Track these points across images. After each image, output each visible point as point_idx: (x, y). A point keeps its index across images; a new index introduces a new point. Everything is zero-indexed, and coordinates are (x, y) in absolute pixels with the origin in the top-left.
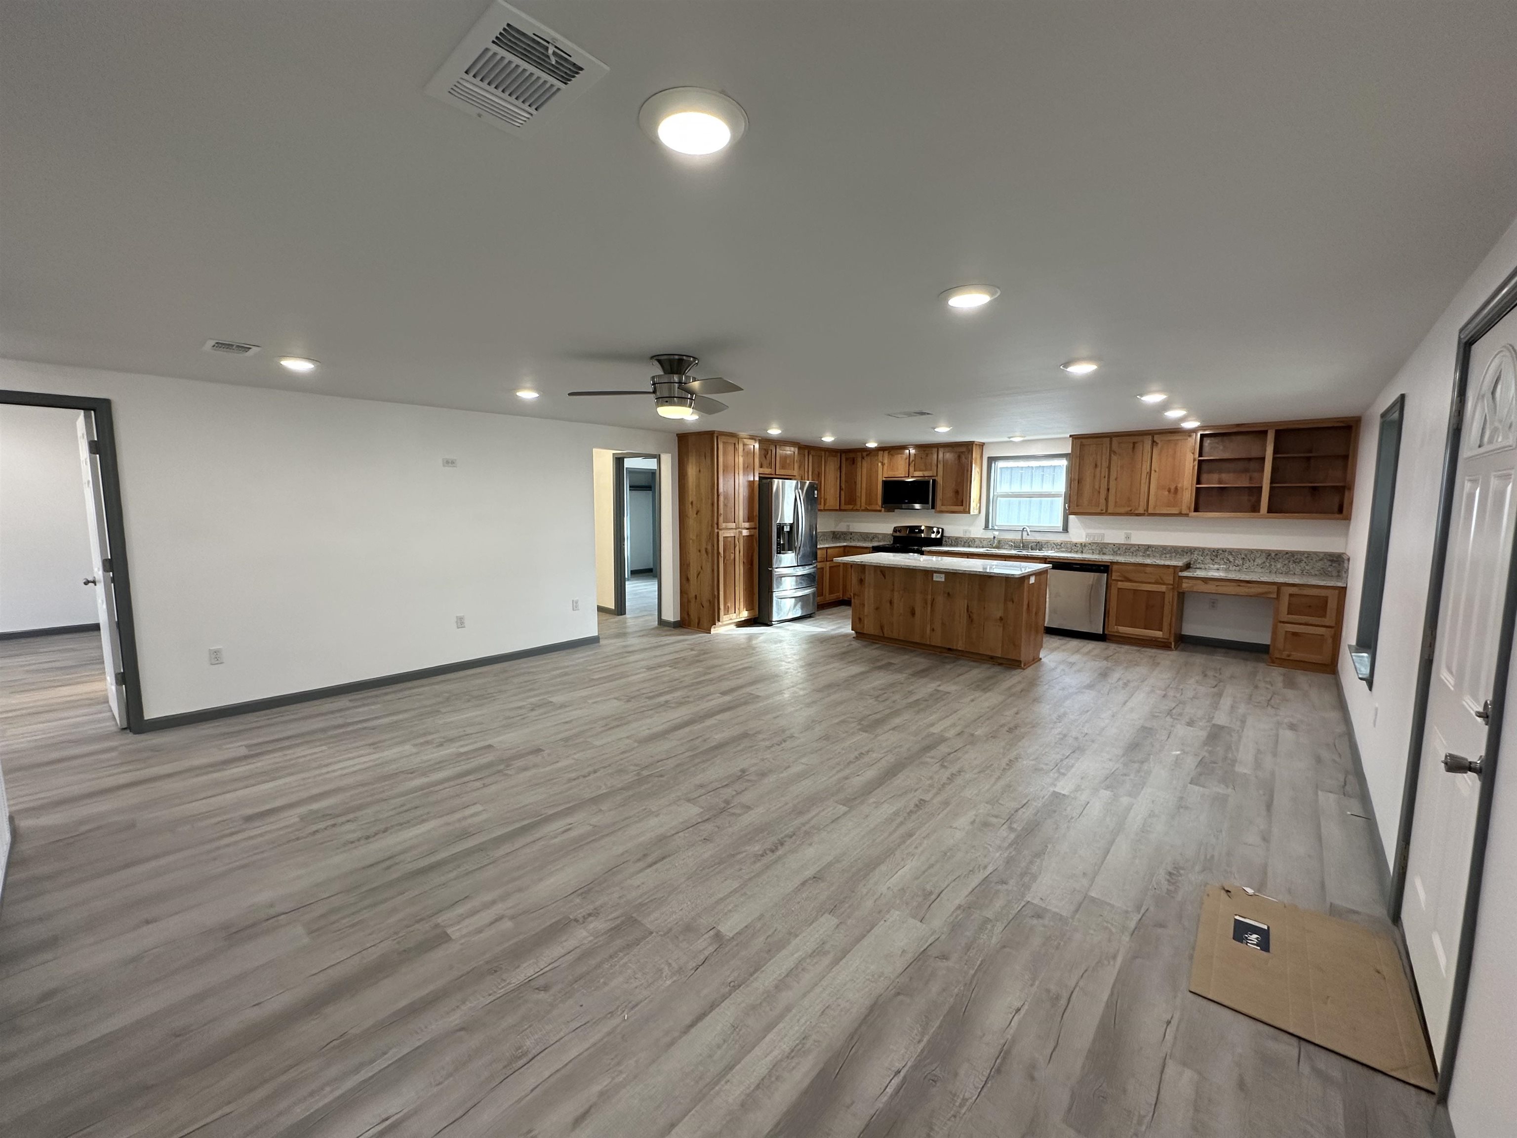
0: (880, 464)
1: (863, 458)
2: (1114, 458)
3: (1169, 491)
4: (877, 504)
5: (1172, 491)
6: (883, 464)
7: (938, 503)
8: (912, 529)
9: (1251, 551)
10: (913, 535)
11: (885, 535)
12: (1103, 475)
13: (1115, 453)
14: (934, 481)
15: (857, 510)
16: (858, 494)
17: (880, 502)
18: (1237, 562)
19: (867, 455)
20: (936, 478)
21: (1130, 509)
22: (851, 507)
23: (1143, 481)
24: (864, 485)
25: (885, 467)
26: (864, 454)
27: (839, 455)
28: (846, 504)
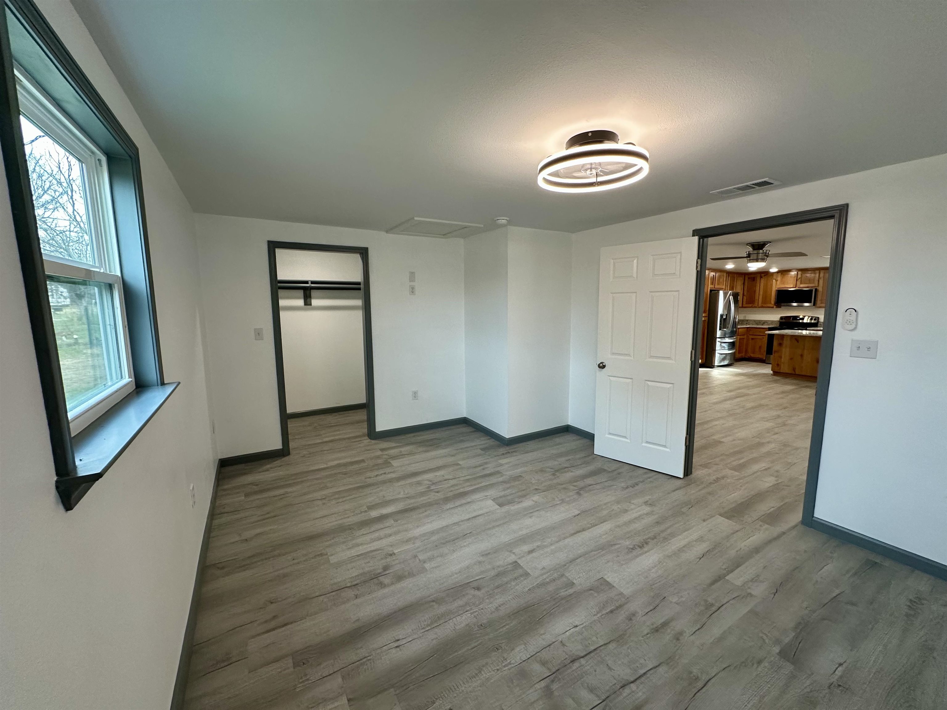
0: (774, 281)
1: (761, 277)
4: (771, 303)
6: (777, 281)
7: (818, 302)
8: (795, 318)
10: (795, 321)
11: (772, 322)
14: (816, 290)
15: (755, 307)
16: (757, 298)
17: (773, 302)
19: (764, 276)
20: (817, 288)
22: (751, 305)
24: (761, 293)
25: (778, 282)
26: (763, 275)
27: (743, 276)
28: (746, 304)
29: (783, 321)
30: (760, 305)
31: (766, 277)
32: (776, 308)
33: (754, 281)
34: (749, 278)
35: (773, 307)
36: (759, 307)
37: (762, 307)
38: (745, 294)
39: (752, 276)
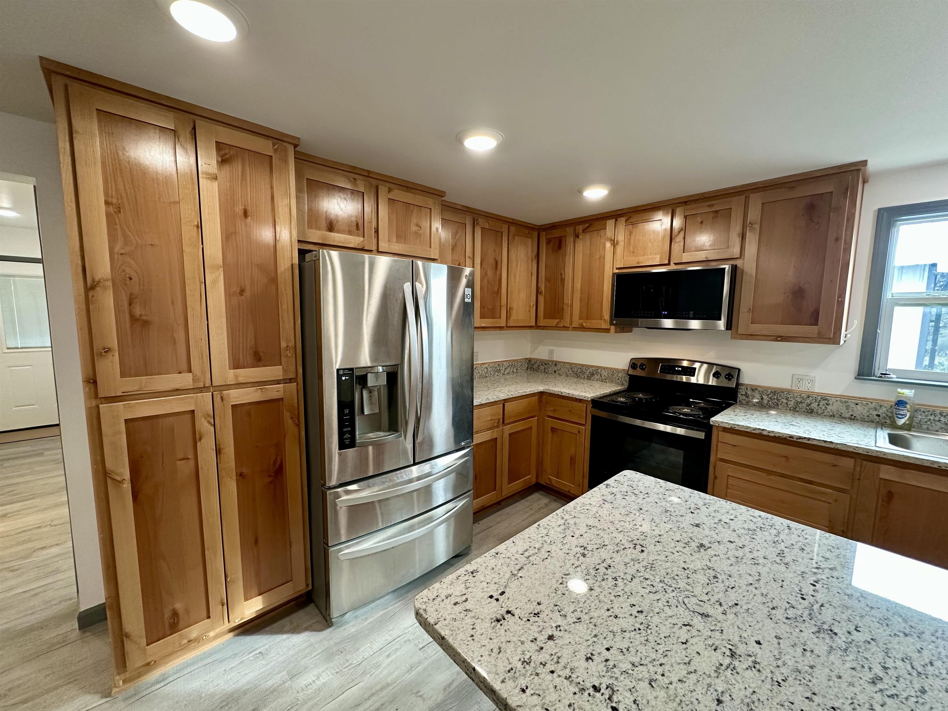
0: (608, 245)
1: (577, 236)
4: (601, 318)
6: (614, 244)
8: (669, 365)
10: (669, 377)
11: (613, 372)
14: (734, 269)
15: (565, 328)
16: (567, 300)
17: (607, 315)
20: (739, 263)
22: (554, 322)
24: (578, 285)
25: (619, 249)
26: (580, 228)
27: (535, 234)
28: (545, 318)
29: (639, 372)
30: (575, 325)
31: (587, 236)
32: (616, 332)
33: (560, 247)
34: (549, 242)
35: (607, 331)
36: (575, 329)
37: (582, 328)
38: (543, 288)
39: (557, 233)
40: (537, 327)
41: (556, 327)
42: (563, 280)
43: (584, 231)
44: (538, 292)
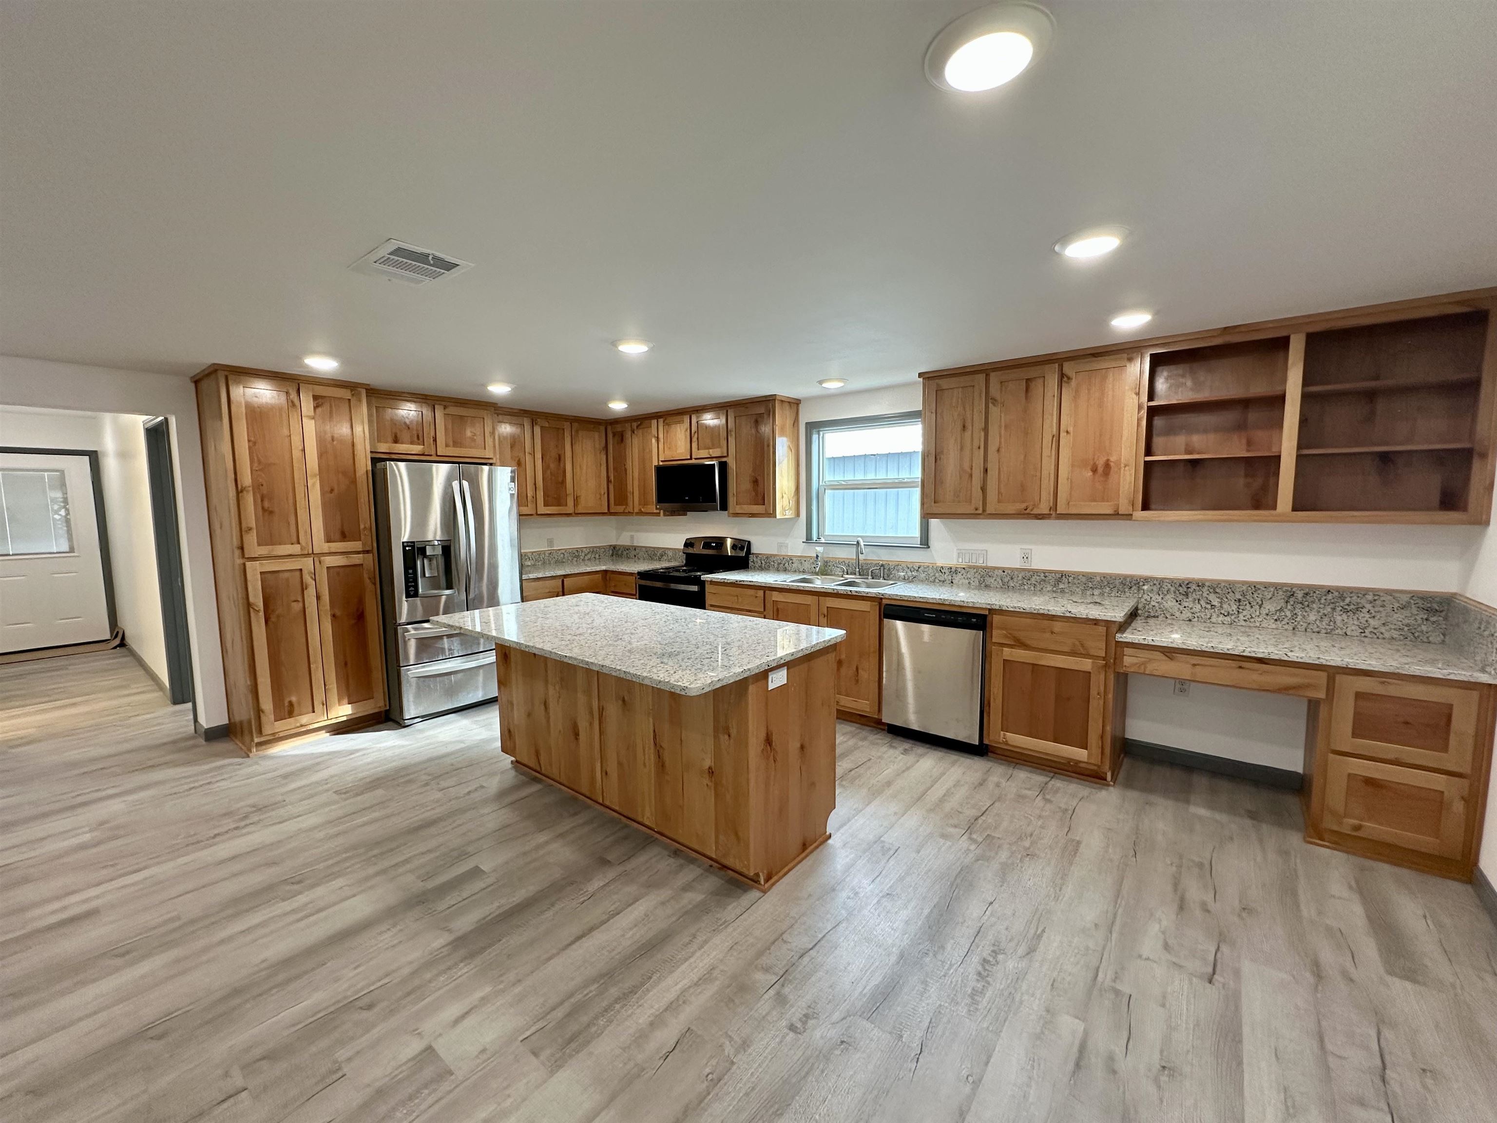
0: (654, 439)
1: (634, 431)
2: (994, 411)
3: (1094, 470)
4: (651, 503)
5: (1100, 470)
6: (657, 440)
7: (732, 500)
8: (708, 542)
9: (1255, 587)
10: (708, 552)
11: (674, 551)
12: (976, 444)
13: (994, 401)
14: (721, 465)
15: (630, 513)
16: (630, 488)
17: (654, 501)
18: (1225, 606)
20: (725, 458)
21: (1024, 506)
22: (622, 508)
23: (1046, 452)
24: (636, 475)
25: (660, 445)
26: (635, 425)
27: (602, 428)
28: (615, 504)
29: (690, 550)
30: (636, 510)
31: (640, 431)
32: (665, 515)
33: (622, 440)
34: (614, 435)
35: (658, 514)
36: (637, 514)
37: (641, 513)
38: (612, 478)
39: (619, 428)
40: (610, 513)
41: (624, 513)
42: (626, 470)
43: (637, 427)
44: (609, 481)
